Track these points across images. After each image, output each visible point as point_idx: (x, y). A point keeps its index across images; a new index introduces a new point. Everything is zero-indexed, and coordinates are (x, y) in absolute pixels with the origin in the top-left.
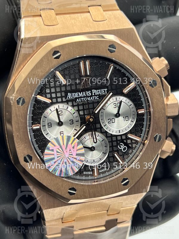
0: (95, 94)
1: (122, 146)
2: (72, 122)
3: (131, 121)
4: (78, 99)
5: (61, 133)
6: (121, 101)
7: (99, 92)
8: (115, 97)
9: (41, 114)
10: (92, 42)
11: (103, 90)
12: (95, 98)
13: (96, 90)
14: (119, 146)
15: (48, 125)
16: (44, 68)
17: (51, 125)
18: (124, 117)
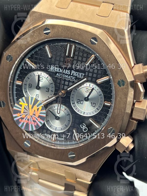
0: (73, 74)
1: (84, 126)
2: (48, 90)
3: (97, 108)
4: (58, 74)
5: (37, 95)
6: (93, 88)
7: (77, 74)
8: (89, 83)
9: (26, 74)
10: (78, 30)
11: (81, 73)
12: (72, 78)
13: (75, 72)
14: (81, 125)
15: (29, 86)
16: (34, 38)
17: (31, 86)
18: (92, 103)
